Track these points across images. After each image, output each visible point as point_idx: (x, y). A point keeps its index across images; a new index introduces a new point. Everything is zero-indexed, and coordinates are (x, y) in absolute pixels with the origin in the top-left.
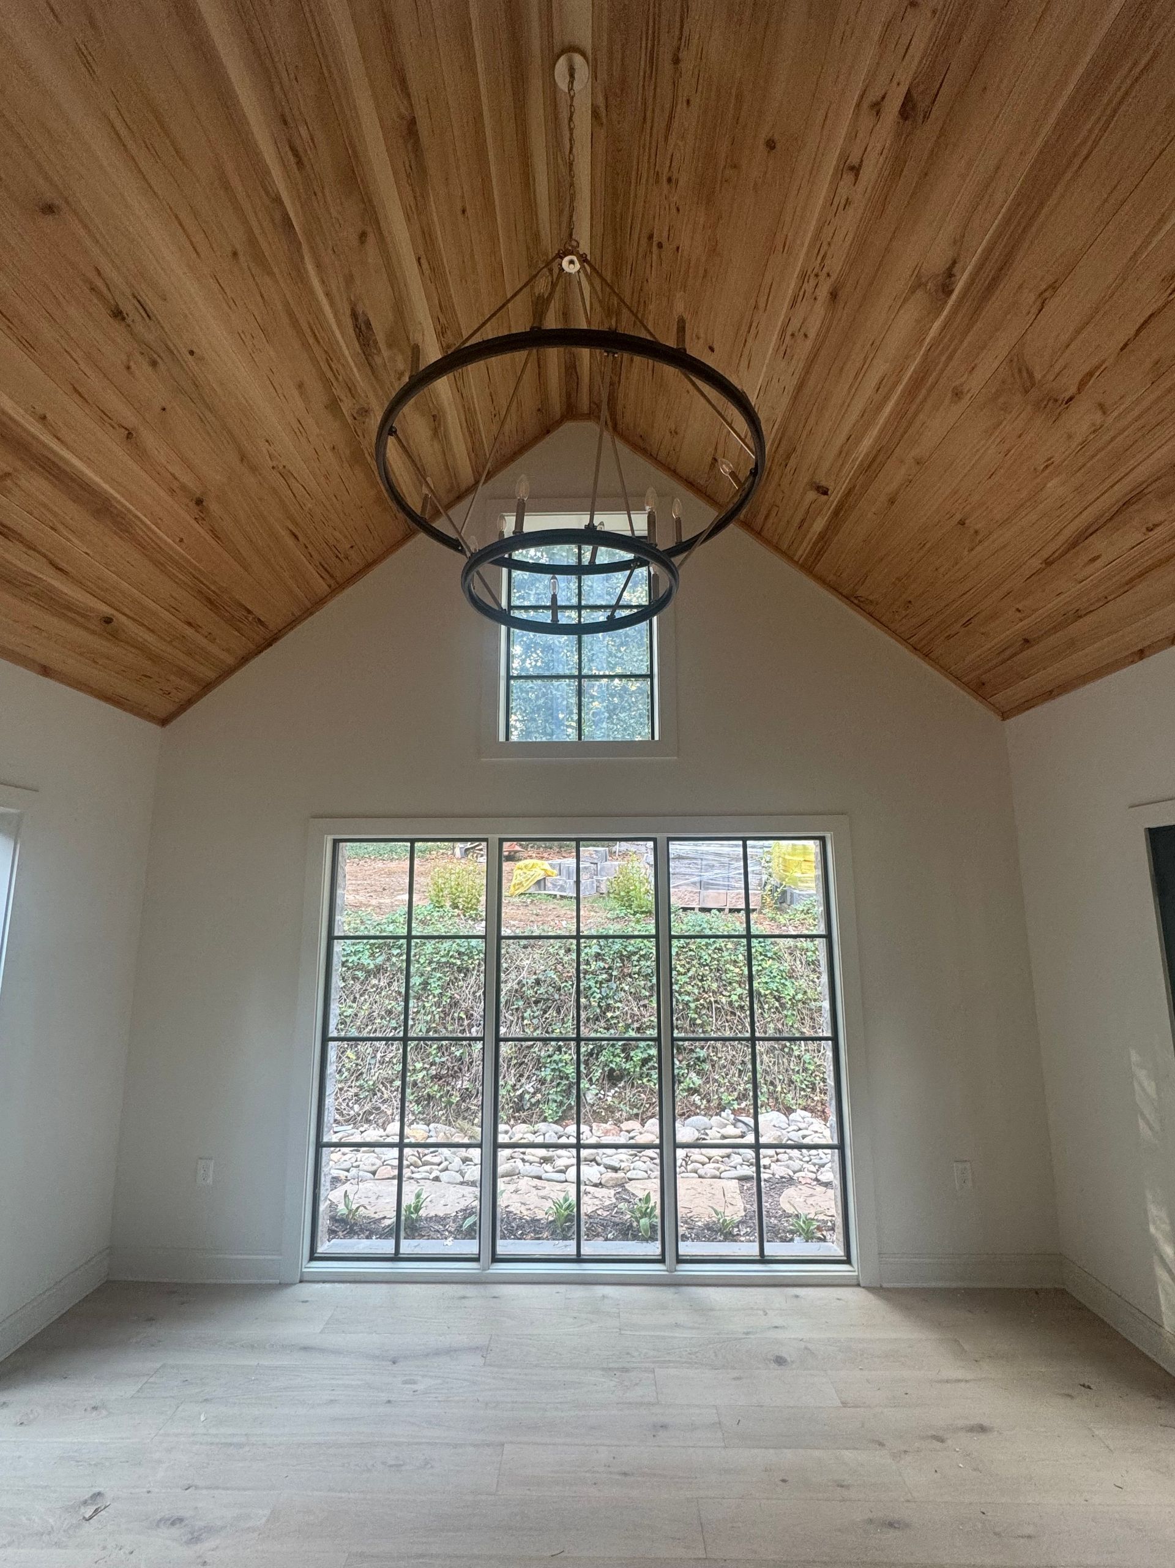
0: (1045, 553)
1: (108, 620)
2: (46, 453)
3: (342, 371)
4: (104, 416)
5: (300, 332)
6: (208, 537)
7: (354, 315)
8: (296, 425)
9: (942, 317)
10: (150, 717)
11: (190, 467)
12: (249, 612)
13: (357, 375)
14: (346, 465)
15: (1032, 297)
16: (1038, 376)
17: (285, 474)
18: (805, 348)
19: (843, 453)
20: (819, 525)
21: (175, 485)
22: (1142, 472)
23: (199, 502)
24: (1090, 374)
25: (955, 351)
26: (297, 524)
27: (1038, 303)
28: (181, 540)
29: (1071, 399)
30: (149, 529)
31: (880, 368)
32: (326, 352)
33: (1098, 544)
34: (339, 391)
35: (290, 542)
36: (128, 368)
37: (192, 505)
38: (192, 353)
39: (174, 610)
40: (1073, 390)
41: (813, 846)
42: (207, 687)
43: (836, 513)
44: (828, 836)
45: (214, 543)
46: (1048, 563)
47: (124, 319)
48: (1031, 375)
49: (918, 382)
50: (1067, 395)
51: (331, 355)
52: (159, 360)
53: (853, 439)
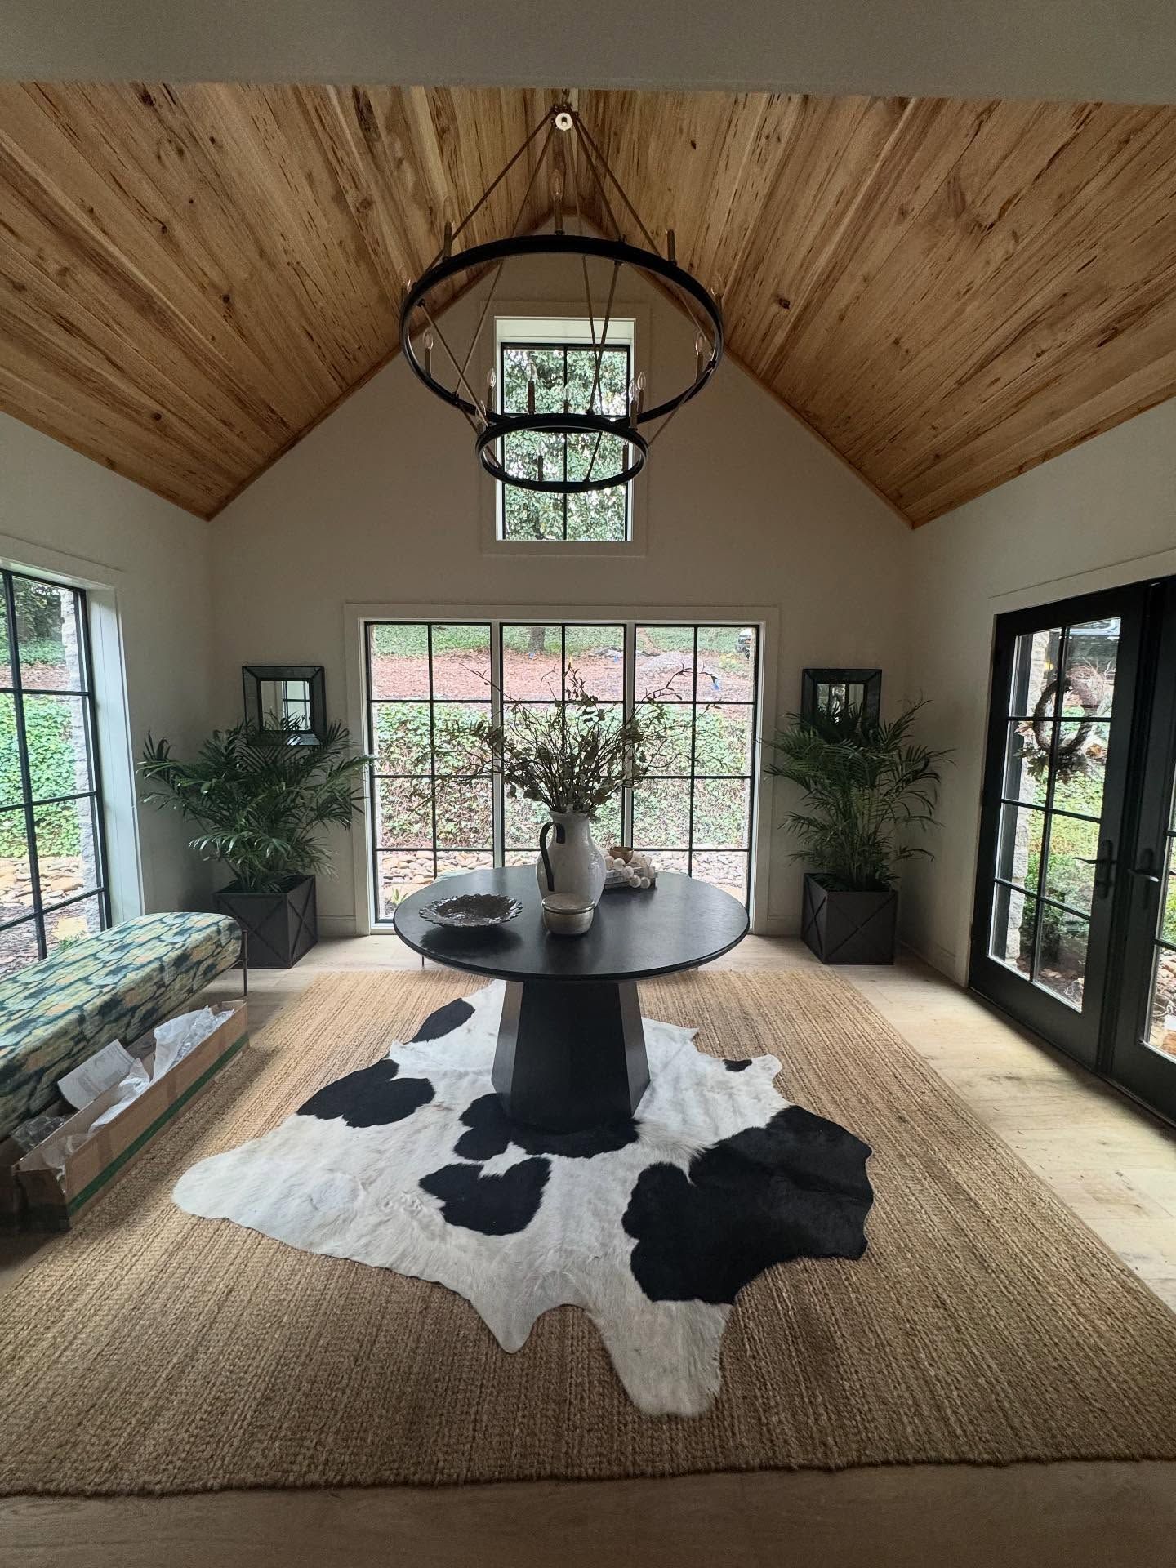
0: (960, 373)
1: (157, 417)
2: (97, 248)
3: (346, 159)
4: (142, 209)
5: (305, 113)
6: (234, 334)
7: (356, 97)
8: (306, 219)
9: (897, 131)
10: (196, 511)
11: (217, 262)
12: (273, 411)
13: (360, 164)
14: (353, 263)
15: (972, 117)
16: (969, 198)
17: (298, 269)
18: (777, 153)
19: (805, 265)
20: (780, 338)
21: (205, 281)
22: (1038, 302)
23: (226, 299)
24: (1009, 202)
25: (903, 170)
26: (310, 324)
27: (977, 123)
28: (213, 338)
29: (992, 225)
30: (185, 324)
31: (840, 182)
32: (331, 138)
33: (998, 367)
34: (344, 182)
35: (304, 339)
36: (159, 157)
37: (221, 302)
38: (212, 140)
39: (210, 408)
40: (994, 217)
41: (749, 632)
42: (242, 484)
43: (794, 328)
44: (762, 623)
45: (240, 341)
46: (960, 383)
47: (151, 104)
48: (963, 200)
49: (870, 200)
50: (990, 222)
51: (336, 140)
52: (184, 148)
53: (814, 252)
